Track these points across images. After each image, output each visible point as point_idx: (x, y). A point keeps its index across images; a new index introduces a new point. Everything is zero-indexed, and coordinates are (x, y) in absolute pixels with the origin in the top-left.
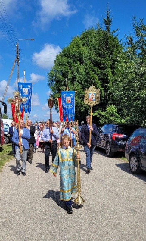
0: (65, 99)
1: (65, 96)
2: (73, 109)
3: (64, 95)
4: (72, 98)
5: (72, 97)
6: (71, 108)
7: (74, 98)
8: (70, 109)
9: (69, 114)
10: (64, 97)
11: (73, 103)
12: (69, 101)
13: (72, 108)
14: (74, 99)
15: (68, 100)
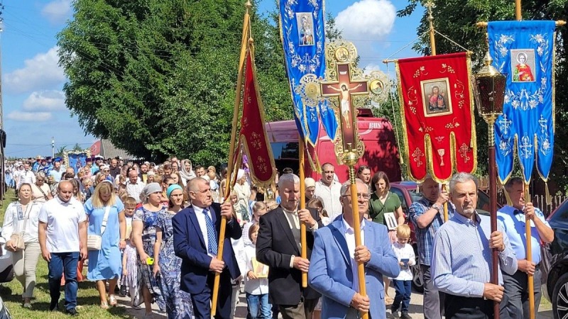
0: (508, 58)
1: (510, 46)
2: (544, 113)
3: (504, 39)
4: (539, 58)
5: (539, 49)
6: (533, 104)
7: (550, 57)
8: (529, 110)
9: (525, 139)
10: (504, 51)
11: (544, 81)
12: (528, 70)
13: (540, 106)
14: (549, 63)
15: (523, 66)
